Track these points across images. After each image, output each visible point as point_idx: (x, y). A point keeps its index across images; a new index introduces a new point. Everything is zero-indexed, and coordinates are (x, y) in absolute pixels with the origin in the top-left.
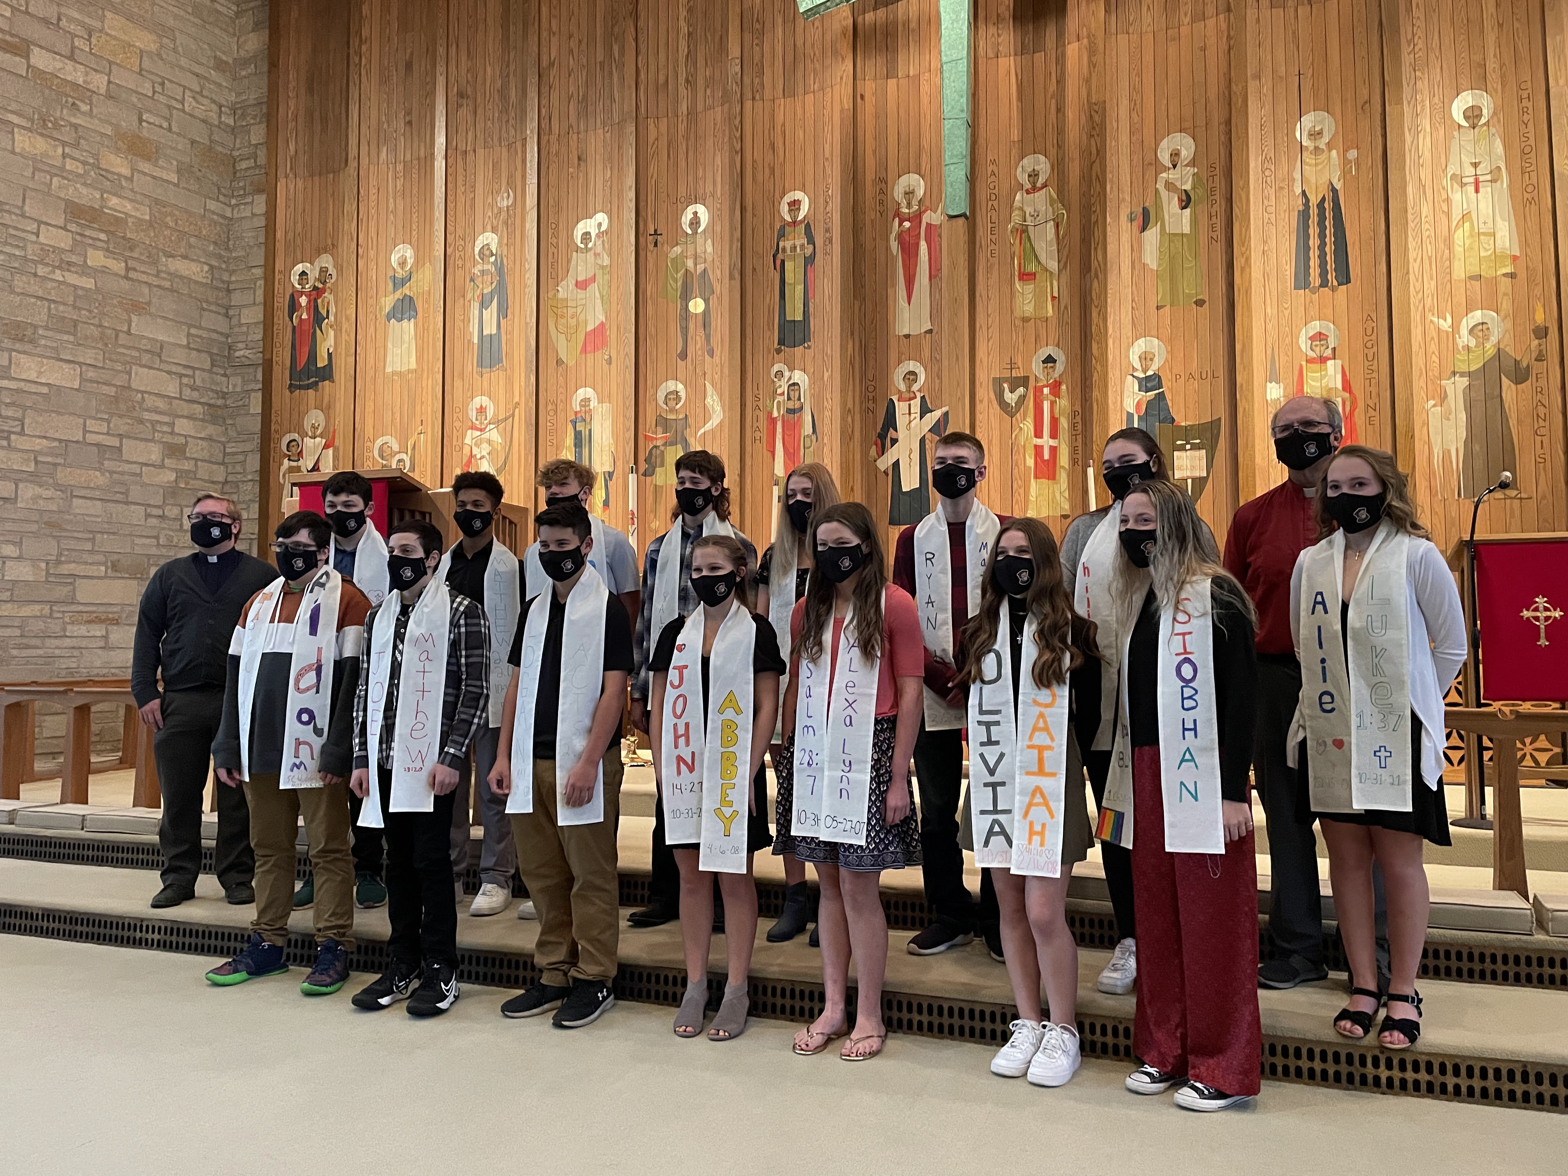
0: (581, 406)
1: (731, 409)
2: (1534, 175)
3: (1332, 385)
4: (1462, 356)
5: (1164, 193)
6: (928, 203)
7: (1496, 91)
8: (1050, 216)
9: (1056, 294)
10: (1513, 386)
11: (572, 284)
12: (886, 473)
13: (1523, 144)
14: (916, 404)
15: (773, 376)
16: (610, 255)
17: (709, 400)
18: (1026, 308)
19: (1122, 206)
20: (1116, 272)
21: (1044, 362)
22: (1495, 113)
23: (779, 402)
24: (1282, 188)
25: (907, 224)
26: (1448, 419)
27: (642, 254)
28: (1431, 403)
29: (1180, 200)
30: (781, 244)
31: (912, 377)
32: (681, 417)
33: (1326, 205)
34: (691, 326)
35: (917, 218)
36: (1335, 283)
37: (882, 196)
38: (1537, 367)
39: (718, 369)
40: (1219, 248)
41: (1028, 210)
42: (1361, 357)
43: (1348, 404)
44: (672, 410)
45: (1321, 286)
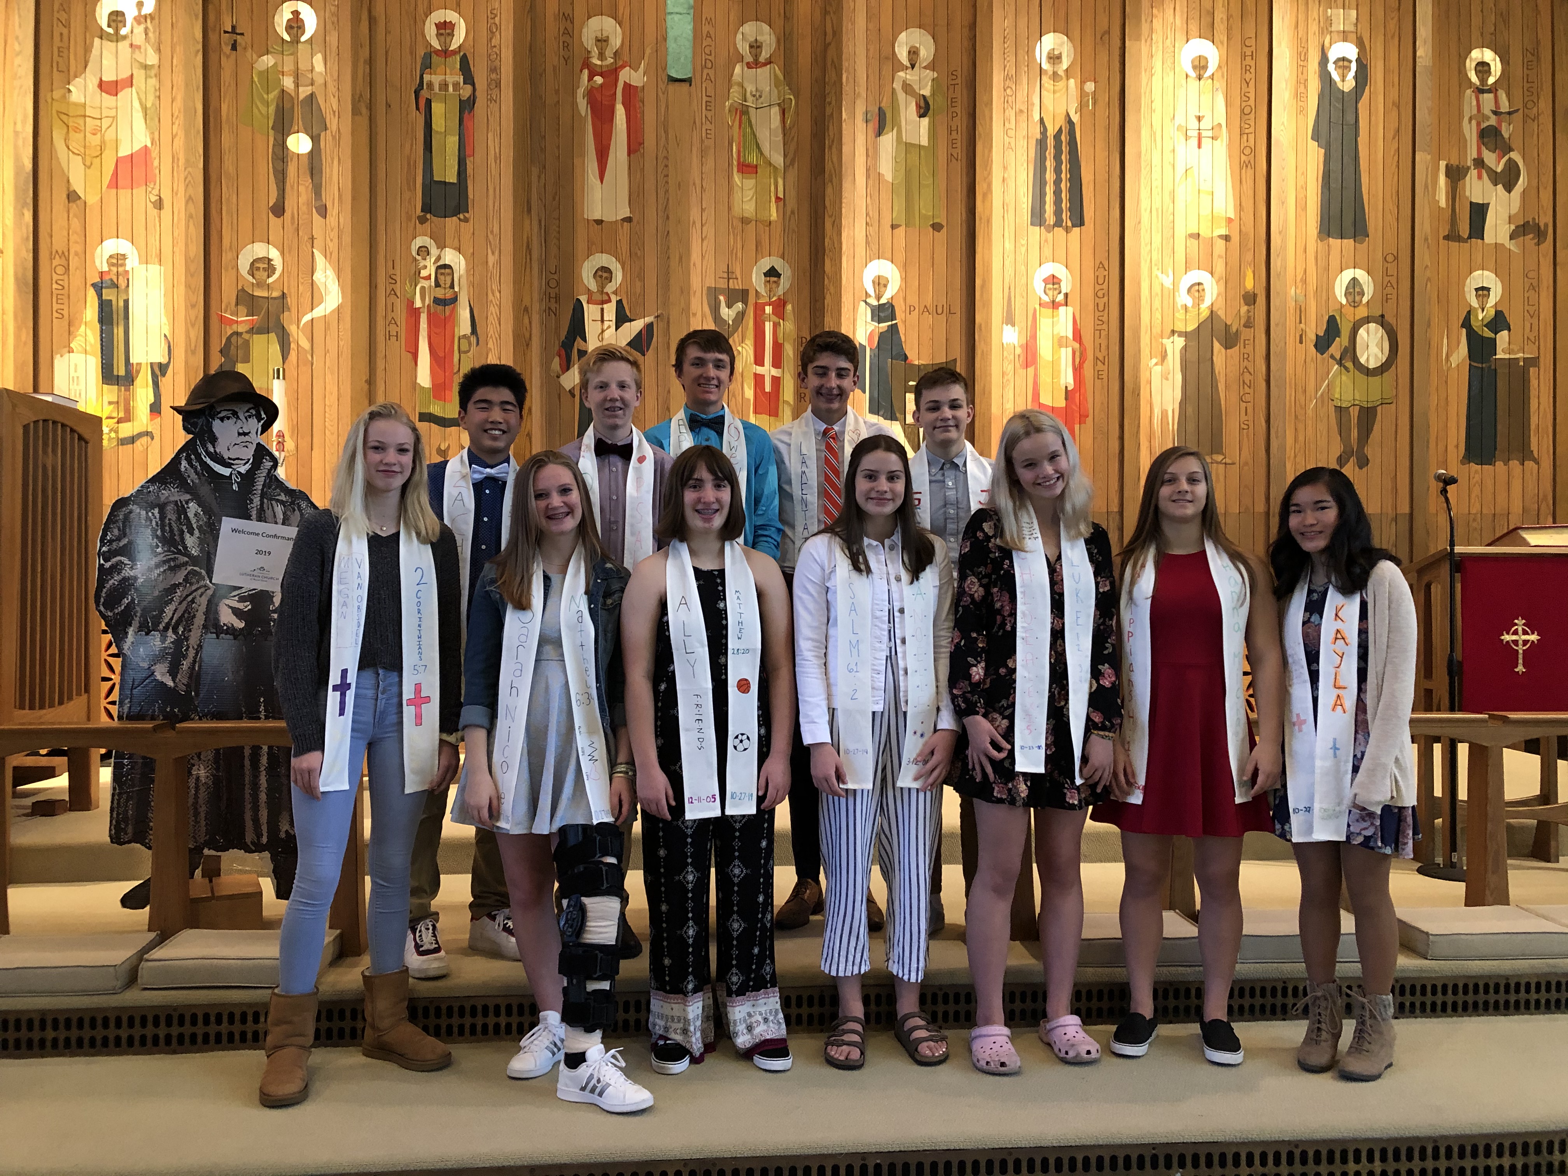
0: (110, 264)
1: (355, 289)
2: (1251, 137)
3: (1063, 334)
4: (1180, 315)
5: (901, 96)
6: (626, 58)
7: (1222, 43)
8: (775, 99)
9: (781, 195)
10: (1223, 350)
11: (92, 83)
12: (572, 393)
13: (1244, 104)
14: (610, 311)
15: (414, 253)
16: (159, 50)
17: (318, 276)
18: (746, 207)
19: (858, 102)
20: (850, 178)
21: (766, 275)
22: (1220, 67)
23: (423, 288)
24: (1021, 111)
25: (599, 80)
26: (1167, 379)
27: (213, 56)
28: (1154, 361)
29: (918, 106)
30: (426, 78)
31: (605, 275)
32: (275, 294)
33: (1063, 138)
34: (291, 169)
35: (611, 74)
36: (1069, 224)
37: (567, 38)
38: (1246, 334)
39: (334, 234)
40: (959, 167)
41: (750, 88)
42: (1091, 307)
43: (1078, 354)
44: (260, 284)
45: (1055, 225)
